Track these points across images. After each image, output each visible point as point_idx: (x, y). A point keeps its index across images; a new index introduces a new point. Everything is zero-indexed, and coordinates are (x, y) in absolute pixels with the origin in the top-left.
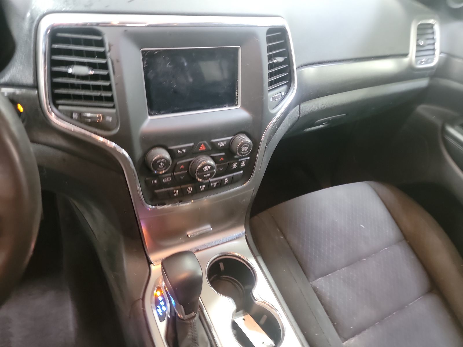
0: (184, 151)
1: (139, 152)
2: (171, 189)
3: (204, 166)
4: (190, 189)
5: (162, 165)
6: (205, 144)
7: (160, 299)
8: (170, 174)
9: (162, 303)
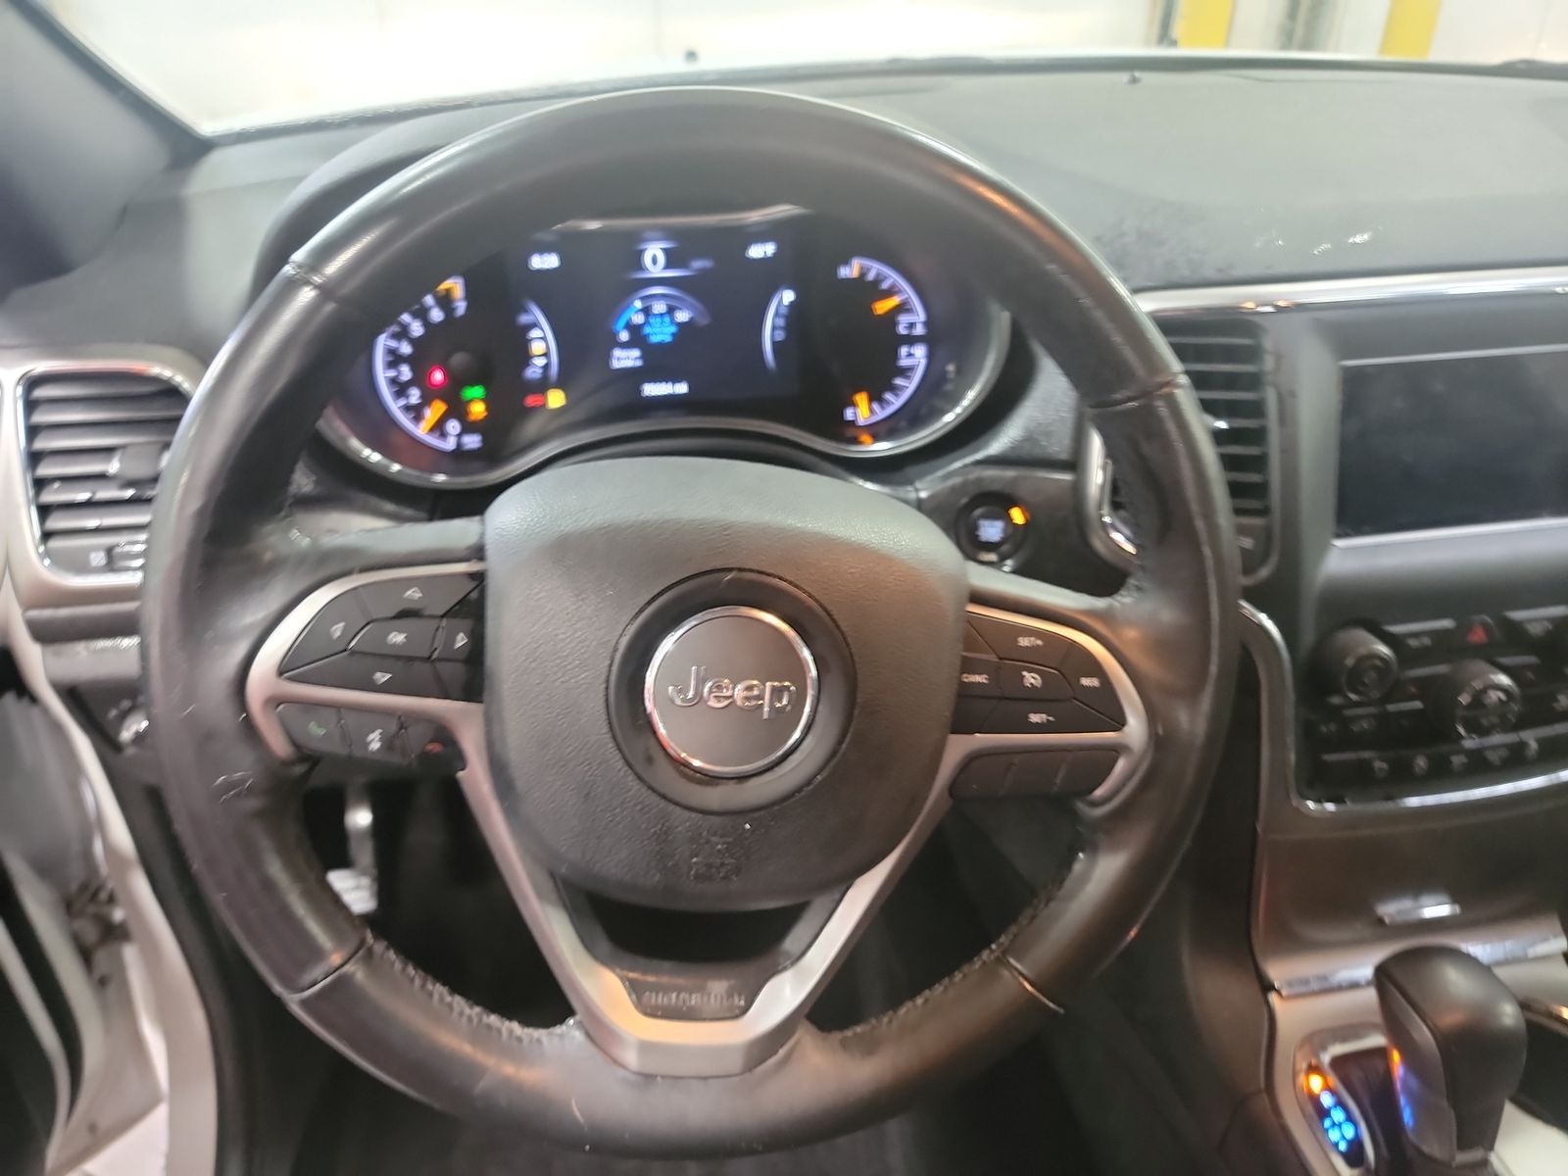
0: (1427, 641)
1: (1308, 637)
2: (1367, 755)
3: (1484, 691)
4: (1421, 763)
5: (1370, 677)
6: (1485, 626)
7: (1327, 1100)
8: (1371, 710)
9: (1338, 1115)
